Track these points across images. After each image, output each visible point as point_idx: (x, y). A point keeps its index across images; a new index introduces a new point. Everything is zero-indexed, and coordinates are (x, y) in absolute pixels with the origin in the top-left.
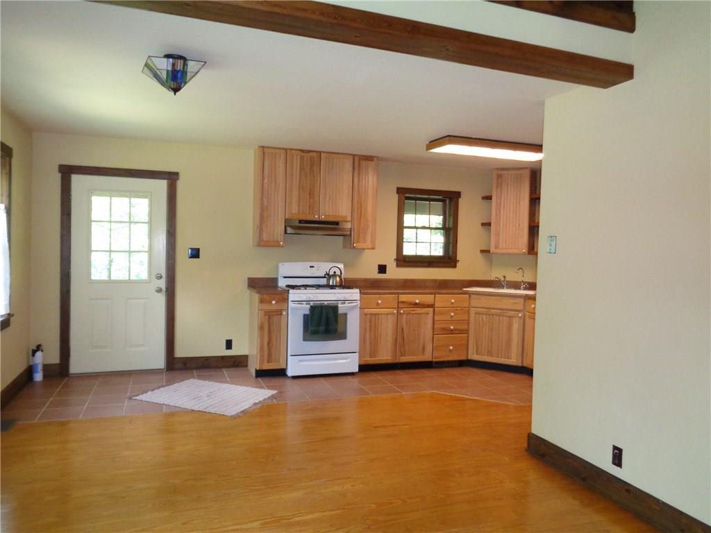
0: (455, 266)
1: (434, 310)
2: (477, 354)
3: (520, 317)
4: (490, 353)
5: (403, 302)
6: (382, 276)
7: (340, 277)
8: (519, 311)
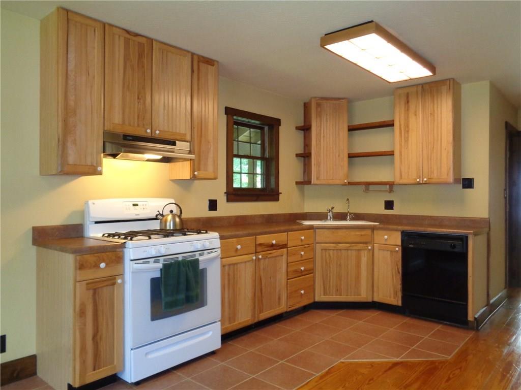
0: (277, 199)
1: (287, 250)
2: (324, 295)
3: (369, 250)
4: (339, 292)
5: (260, 245)
6: (213, 214)
7: (180, 217)
8: (366, 243)
